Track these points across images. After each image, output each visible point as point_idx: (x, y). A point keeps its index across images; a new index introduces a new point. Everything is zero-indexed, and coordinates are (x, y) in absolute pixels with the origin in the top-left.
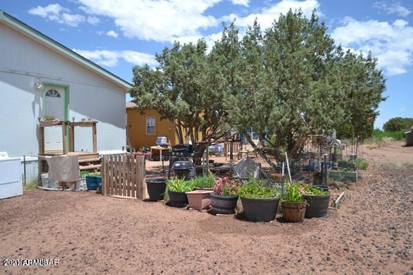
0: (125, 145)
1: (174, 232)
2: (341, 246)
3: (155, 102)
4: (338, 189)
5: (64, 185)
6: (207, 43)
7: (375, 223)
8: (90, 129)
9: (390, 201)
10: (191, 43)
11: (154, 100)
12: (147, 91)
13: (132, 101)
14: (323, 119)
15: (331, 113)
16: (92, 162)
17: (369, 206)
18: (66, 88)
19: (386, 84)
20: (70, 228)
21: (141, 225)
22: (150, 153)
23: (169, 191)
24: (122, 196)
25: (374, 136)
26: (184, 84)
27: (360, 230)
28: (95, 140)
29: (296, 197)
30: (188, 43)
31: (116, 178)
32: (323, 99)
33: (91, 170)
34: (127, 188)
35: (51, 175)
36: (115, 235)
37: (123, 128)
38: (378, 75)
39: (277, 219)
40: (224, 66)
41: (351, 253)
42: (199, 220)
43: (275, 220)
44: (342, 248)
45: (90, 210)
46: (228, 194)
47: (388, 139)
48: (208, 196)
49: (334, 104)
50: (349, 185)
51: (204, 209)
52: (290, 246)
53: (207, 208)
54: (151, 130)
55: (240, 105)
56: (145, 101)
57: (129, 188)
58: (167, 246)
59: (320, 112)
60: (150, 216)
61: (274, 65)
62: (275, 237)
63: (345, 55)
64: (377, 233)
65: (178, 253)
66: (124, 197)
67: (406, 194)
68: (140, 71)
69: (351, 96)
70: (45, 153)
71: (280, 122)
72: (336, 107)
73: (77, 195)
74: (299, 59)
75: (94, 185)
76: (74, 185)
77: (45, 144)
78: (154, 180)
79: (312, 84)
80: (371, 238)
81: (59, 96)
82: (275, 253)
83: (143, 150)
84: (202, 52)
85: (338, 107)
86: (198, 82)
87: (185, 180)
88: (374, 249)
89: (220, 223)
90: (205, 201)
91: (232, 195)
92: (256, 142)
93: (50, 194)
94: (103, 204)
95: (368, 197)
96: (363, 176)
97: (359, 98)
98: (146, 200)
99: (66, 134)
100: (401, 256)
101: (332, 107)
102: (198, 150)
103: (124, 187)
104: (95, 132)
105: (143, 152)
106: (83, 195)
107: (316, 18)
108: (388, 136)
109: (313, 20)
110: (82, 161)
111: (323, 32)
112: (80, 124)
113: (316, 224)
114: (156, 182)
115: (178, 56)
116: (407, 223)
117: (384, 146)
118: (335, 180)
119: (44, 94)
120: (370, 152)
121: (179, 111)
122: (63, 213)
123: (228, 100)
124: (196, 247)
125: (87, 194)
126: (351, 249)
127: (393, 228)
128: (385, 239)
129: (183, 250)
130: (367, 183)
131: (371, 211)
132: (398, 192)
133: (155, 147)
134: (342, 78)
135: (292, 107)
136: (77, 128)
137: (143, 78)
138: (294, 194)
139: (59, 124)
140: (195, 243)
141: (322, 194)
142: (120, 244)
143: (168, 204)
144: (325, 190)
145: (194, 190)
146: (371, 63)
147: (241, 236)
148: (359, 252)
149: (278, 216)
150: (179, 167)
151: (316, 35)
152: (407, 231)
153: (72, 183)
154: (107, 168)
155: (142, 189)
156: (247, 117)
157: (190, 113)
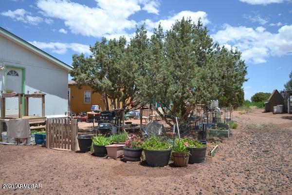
0: (67, 112)
1: (93, 175)
2: (211, 183)
3: (88, 80)
4: (215, 142)
5: (18, 141)
6: (126, 39)
7: (236, 167)
8: (40, 99)
9: (249, 151)
10: (115, 39)
11: (87, 79)
12: (82, 72)
13: (72, 80)
14: (203, 93)
15: (209, 89)
16: (40, 124)
17: (234, 155)
18: (23, 69)
19: (247, 70)
20: (16, 174)
21: (70, 170)
22: (86, 117)
23: (94, 145)
24: (61, 149)
25: (244, 105)
26: (109, 68)
27: (226, 172)
28: (43, 107)
29: (182, 149)
30: (112, 39)
31: (56, 135)
32: (204, 80)
33: (39, 130)
34: (64, 142)
35: (9, 133)
36: (49, 178)
37: (66, 99)
38: (242, 64)
39: (169, 165)
40: (137, 56)
41: (217, 189)
42: (114, 166)
43: (168, 165)
44: (211, 185)
45: (34, 159)
46: (135, 146)
47: (253, 108)
48: (121, 148)
49: (212, 84)
50: (223, 140)
51: (118, 158)
52: (175, 185)
53: (121, 157)
54: (88, 100)
55: (147, 83)
56: (80, 80)
57: (66, 143)
58: (87, 186)
59: (202, 89)
60: (79, 164)
61: (171, 56)
62: (165, 178)
63: (221, 49)
64: (237, 174)
65: (93, 191)
66: (62, 149)
67: (260, 145)
68: (78, 58)
69: (223, 78)
70: (6, 117)
71: (174, 96)
72: (212, 85)
73: (27, 148)
74: (187, 52)
75: (41, 140)
76: (26, 140)
77: (6, 110)
78: (84, 137)
79: (197, 69)
80: (232, 178)
81: (17, 75)
82: (163, 190)
83: (82, 114)
84: (123, 46)
85: (214, 85)
86: (118, 67)
87: (106, 136)
88: (233, 185)
89: (129, 168)
90: (119, 153)
91: (138, 148)
92: (160, 109)
93: (7, 147)
94: (45, 155)
95: (234, 148)
96: (234, 133)
97: (229, 79)
98: (77, 152)
99: (21, 103)
100: (251, 191)
101: (210, 85)
102: (118, 115)
103: (62, 142)
104: (44, 102)
105: (81, 116)
106: (32, 148)
107: (201, 24)
108: (254, 105)
109: (199, 25)
110: (32, 123)
111: (206, 34)
112: (33, 96)
113: (196, 168)
114: (85, 138)
115: (104, 48)
116: (258, 166)
117: (250, 112)
118: (213, 136)
119: (6, 73)
120: (240, 116)
121: (104, 87)
122: (14, 161)
123: (139, 80)
124: (108, 186)
125: (35, 147)
126: (217, 186)
127: (248, 170)
128: (241, 179)
129: (98, 188)
130: (235, 138)
131: (235, 158)
132: (255, 144)
133: (90, 113)
134: (217, 65)
135: (183, 85)
136: (30, 99)
137: (80, 63)
138: (181, 147)
139: (16, 96)
140: (107, 183)
141: (201, 146)
142: (52, 185)
143: (93, 155)
144: (203, 143)
145: (113, 144)
146: (237, 56)
147: (142, 178)
148: (222, 188)
149: (170, 162)
150: (102, 127)
151: (201, 36)
152: (257, 172)
153: (24, 139)
154: (50, 128)
155: (75, 144)
156: (152, 92)
157: (113, 88)
